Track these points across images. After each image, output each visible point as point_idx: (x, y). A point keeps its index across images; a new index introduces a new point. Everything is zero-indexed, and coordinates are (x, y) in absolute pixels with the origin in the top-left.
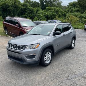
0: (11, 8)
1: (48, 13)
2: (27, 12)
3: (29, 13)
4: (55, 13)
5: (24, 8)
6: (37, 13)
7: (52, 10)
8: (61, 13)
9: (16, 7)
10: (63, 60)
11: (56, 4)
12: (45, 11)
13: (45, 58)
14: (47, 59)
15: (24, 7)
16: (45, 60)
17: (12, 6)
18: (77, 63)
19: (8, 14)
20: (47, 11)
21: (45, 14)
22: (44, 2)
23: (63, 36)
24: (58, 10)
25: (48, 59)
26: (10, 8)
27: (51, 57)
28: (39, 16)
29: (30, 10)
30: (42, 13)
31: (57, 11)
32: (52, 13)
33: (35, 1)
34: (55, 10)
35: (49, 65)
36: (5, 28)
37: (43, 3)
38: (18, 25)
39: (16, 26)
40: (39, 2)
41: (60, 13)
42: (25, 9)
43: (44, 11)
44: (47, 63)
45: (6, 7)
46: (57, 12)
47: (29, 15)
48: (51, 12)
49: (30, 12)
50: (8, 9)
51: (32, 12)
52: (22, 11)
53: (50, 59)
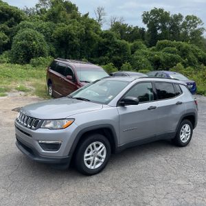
0: (77, 41)
1: (161, 55)
2: (110, 51)
3: (114, 53)
4: (178, 56)
5: (104, 42)
6: (133, 52)
7: (170, 48)
8: (196, 56)
9: (87, 39)
10: (138, 169)
11: (189, 34)
12: (153, 50)
13: (86, 155)
14: (91, 158)
15: (105, 40)
16: (85, 159)
17: (80, 36)
18: (172, 181)
19: (70, 54)
20: (159, 49)
21: (152, 55)
22: (158, 29)
23: (149, 109)
24: (187, 47)
25: (96, 159)
26: (75, 40)
27: (104, 156)
28: (137, 59)
29: (117, 46)
30: (146, 54)
31: (184, 51)
32: (169, 54)
33: (137, 27)
34: (179, 48)
35: (98, 175)
36: (50, 82)
37: (156, 31)
38: (71, 77)
39: (68, 79)
40: (147, 29)
41: (191, 55)
42: (108, 43)
43: (151, 49)
44: (92, 168)
45: (66, 39)
46: (184, 53)
47: (114, 57)
48: (169, 52)
49: (118, 51)
50: (70, 42)
51: (121, 50)
52: (100, 48)
53: (103, 160)
